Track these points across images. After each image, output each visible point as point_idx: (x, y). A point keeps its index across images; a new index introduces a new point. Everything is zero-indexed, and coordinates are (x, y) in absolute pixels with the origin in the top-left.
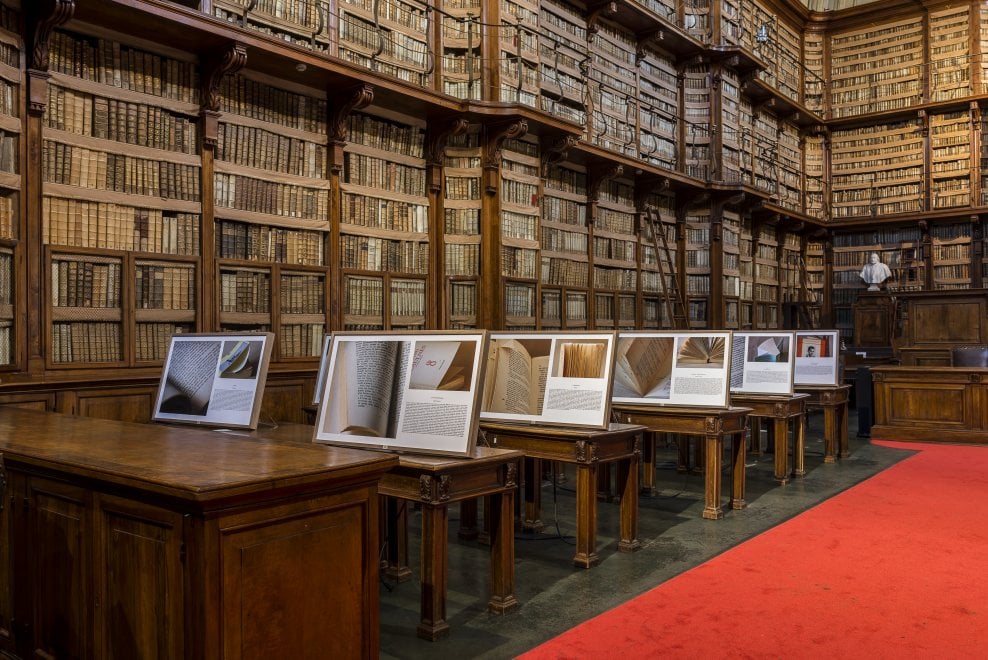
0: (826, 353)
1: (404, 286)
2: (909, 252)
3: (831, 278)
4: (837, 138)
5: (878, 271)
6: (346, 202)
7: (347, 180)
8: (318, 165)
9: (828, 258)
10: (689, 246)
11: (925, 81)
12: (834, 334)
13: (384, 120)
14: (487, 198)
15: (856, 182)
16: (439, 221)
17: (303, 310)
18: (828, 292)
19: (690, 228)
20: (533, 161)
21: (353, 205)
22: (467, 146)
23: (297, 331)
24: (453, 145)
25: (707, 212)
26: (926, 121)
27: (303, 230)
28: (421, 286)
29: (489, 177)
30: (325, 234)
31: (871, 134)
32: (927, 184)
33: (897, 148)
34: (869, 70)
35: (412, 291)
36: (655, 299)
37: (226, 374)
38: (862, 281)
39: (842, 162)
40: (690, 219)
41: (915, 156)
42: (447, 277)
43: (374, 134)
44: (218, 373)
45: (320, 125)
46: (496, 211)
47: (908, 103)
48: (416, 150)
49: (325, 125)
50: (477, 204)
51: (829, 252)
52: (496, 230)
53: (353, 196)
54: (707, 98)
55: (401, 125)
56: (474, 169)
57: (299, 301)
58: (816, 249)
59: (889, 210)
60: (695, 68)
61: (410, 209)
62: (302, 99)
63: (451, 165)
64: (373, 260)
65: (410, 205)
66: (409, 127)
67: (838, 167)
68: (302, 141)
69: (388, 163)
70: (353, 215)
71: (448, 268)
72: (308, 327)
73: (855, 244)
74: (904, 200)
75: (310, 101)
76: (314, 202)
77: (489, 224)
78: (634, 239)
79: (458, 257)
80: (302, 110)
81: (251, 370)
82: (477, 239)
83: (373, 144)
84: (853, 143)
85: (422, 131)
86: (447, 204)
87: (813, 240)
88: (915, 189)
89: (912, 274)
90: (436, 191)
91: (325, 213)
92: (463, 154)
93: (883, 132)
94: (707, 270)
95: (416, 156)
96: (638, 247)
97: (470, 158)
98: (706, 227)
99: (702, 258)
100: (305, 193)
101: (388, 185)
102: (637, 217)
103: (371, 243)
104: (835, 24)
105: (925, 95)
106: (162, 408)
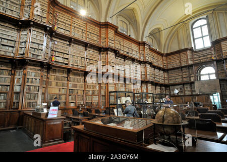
2: (181, 88)
3: (170, 92)
5: (177, 91)
8: (83, 82)
11: (181, 63)
15: (172, 78)
16: (100, 88)
19: (143, 86)
25: (145, 84)
26: (181, 69)
27: (81, 90)
30: (84, 90)
33: (178, 73)
35: (96, 97)
39: (170, 75)
47: (179, 66)
50: (105, 85)
51: (169, 88)
52: (108, 89)
53: (88, 85)
61: (96, 86)
62: (81, 74)
64: (90, 93)
68: (81, 79)
70: (88, 88)
71: (101, 94)
73: (173, 87)
82: (105, 90)
84: (171, 72)
88: (181, 79)
89: (182, 92)
90: (99, 84)
91: (83, 87)
100: (81, 85)
104: (167, 55)
105: (181, 65)
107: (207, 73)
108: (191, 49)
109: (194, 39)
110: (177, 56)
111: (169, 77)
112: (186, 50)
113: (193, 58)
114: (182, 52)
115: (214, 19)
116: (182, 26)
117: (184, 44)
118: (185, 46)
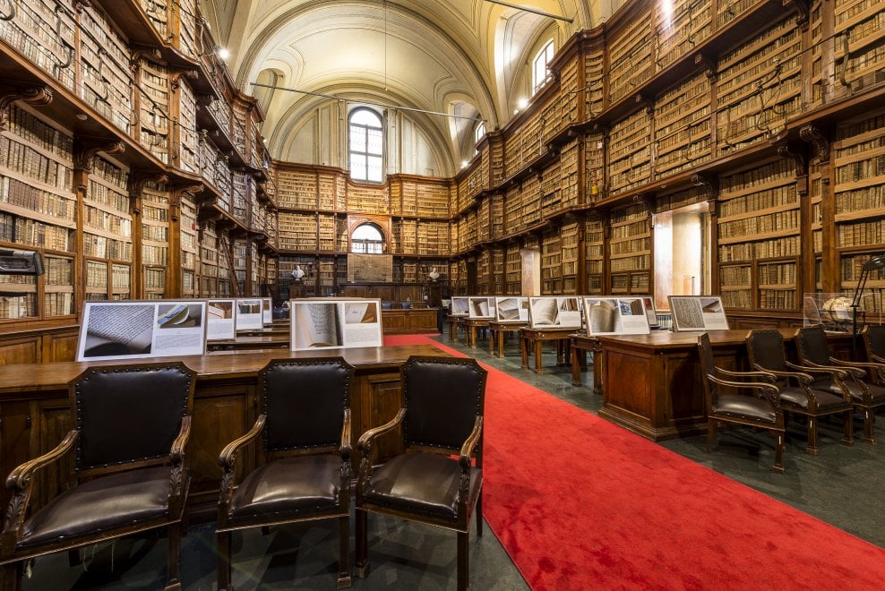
1: (118, 269)
2: (311, 266)
3: (278, 274)
4: (281, 215)
5: (300, 273)
6: (85, 210)
7: (85, 196)
8: (67, 182)
9: (277, 266)
10: (235, 256)
11: (317, 201)
13: (107, 162)
14: (172, 222)
15: (288, 235)
16: (138, 231)
17: (59, 283)
18: (277, 280)
19: (236, 248)
20: (193, 206)
21: (89, 213)
22: (157, 189)
23: (54, 297)
24: (147, 187)
25: (245, 241)
26: (317, 216)
27: (56, 226)
28: (127, 269)
29: (174, 210)
30: (71, 231)
31: (295, 216)
32: (318, 240)
33: (305, 224)
34: (295, 191)
35: (123, 272)
36: (223, 281)
37: (163, 326)
38: (293, 276)
39: (283, 226)
40: (236, 243)
41: (313, 229)
42: (143, 265)
43: (100, 169)
44: (156, 325)
45: (68, 154)
46: (178, 230)
47: (310, 208)
48: (123, 185)
49: (71, 156)
50: (165, 225)
51: (277, 263)
52: (177, 241)
53: (90, 207)
54: (244, 188)
55: (116, 167)
56: (163, 204)
57: (55, 276)
58: (271, 261)
59: (303, 249)
60: (239, 172)
61: (121, 221)
62: (57, 133)
63: (146, 198)
64: (100, 251)
65: (122, 218)
66: (120, 169)
67: (281, 228)
68: (57, 163)
69: (109, 189)
70: (89, 220)
71: (144, 259)
72: (62, 294)
73: (288, 261)
74: (309, 245)
75: (62, 135)
76: (64, 207)
77: (173, 237)
78: (216, 250)
79: (150, 254)
80: (56, 140)
82: (165, 245)
83: (100, 175)
84: (288, 219)
85: (127, 174)
86: (144, 221)
87: (271, 257)
88: (313, 242)
89: (312, 275)
90: (136, 213)
91: (72, 216)
92: (155, 193)
93: (300, 217)
94: (245, 268)
95: (122, 188)
96: (218, 255)
97: (159, 197)
98: (244, 248)
99: (242, 262)
100: (59, 200)
101: (109, 203)
102: (217, 240)
103: (100, 240)
105: (317, 205)
106: (88, 353)
108: (346, 175)
109: (349, 152)
110: (308, 178)
111: (277, 232)
112: (335, 172)
113: (346, 197)
114: (323, 174)
115: (397, 126)
116: (331, 103)
117: (330, 155)
118: (330, 159)
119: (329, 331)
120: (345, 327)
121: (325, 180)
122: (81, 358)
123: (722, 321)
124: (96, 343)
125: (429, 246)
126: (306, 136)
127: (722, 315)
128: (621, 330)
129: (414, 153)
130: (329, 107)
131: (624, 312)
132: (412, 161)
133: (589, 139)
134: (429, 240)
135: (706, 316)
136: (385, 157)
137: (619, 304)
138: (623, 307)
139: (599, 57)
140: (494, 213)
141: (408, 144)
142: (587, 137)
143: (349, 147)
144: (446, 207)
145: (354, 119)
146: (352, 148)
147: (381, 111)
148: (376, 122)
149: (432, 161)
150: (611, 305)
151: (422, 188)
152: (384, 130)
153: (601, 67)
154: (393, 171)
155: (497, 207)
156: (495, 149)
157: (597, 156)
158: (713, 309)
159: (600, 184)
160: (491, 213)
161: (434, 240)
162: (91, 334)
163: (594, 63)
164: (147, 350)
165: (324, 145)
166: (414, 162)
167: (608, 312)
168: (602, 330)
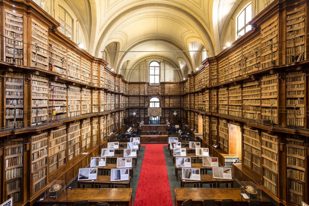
0: (139, 140)
1: (88, 139)
2: (138, 111)
5: (134, 114)
7: (82, 128)
8: (79, 128)
10: (116, 117)
12: (139, 138)
16: (92, 128)
19: (116, 115)
20: (103, 117)
26: (140, 97)
27: (77, 138)
28: (90, 138)
29: (99, 121)
30: (80, 137)
31: (134, 97)
32: (140, 104)
33: (136, 99)
34: (134, 90)
37: (90, 173)
39: (130, 100)
40: (116, 113)
41: (139, 100)
44: (89, 173)
45: (79, 122)
46: (100, 125)
50: (97, 125)
54: (118, 98)
56: (97, 121)
59: (136, 106)
60: (117, 94)
64: (85, 137)
68: (77, 125)
70: (83, 132)
71: (93, 134)
72: (78, 151)
73: (132, 110)
77: (99, 127)
78: (111, 119)
79: (95, 132)
81: (95, 172)
82: (97, 130)
84: (132, 98)
86: (93, 126)
88: (138, 104)
90: (91, 124)
91: (80, 134)
92: (95, 119)
94: (118, 120)
98: (118, 114)
100: (78, 132)
101: (86, 126)
102: (111, 116)
104: (130, 83)
105: (140, 94)
106: (80, 179)
107: (154, 101)
108: (148, 84)
109: (149, 75)
110: (137, 86)
111: (129, 102)
112: (144, 83)
113: (148, 90)
114: (141, 84)
115: (164, 66)
116: (144, 62)
117: (143, 78)
118: (143, 79)
119: (118, 176)
120: (121, 175)
121: (141, 86)
122: (79, 180)
123: (230, 176)
124: (81, 177)
125: (174, 104)
126: (137, 73)
127: (230, 174)
128: (192, 178)
129: (169, 74)
130: (143, 64)
131: (193, 173)
132: (168, 77)
133: (212, 91)
134: (173, 102)
135: (224, 174)
136: (160, 75)
137: (192, 170)
138: (193, 171)
139: (216, 65)
140: (191, 100)
141: (167, 71)
142: (212, 90)
143: (149, 74)
144: (180, 91)
145: (151, 65)
146: (150, 74)
147: (159, 62)
148: (158, 65)
149: (175, 76)
150: (190, 171)
151: (171, 85)
152: (160, 67)
153: (216, 68)
154: (162, 81)
155: (192, 98)
156: (191, 79)
157: (215, 97)
158: (227, 172)
159: (216, 106)
160: (190, 100)
161: (175, 102)
162: (80, 175)
163: (214, 66)
164: (88, 178)
165: (142, 75)
166: (169, 77)
167: (189, 173)
168: (186, 178)
